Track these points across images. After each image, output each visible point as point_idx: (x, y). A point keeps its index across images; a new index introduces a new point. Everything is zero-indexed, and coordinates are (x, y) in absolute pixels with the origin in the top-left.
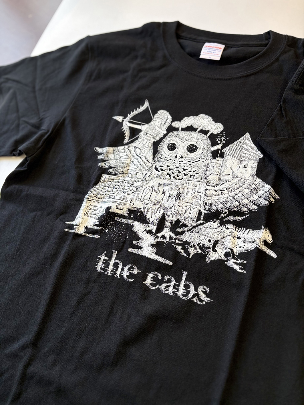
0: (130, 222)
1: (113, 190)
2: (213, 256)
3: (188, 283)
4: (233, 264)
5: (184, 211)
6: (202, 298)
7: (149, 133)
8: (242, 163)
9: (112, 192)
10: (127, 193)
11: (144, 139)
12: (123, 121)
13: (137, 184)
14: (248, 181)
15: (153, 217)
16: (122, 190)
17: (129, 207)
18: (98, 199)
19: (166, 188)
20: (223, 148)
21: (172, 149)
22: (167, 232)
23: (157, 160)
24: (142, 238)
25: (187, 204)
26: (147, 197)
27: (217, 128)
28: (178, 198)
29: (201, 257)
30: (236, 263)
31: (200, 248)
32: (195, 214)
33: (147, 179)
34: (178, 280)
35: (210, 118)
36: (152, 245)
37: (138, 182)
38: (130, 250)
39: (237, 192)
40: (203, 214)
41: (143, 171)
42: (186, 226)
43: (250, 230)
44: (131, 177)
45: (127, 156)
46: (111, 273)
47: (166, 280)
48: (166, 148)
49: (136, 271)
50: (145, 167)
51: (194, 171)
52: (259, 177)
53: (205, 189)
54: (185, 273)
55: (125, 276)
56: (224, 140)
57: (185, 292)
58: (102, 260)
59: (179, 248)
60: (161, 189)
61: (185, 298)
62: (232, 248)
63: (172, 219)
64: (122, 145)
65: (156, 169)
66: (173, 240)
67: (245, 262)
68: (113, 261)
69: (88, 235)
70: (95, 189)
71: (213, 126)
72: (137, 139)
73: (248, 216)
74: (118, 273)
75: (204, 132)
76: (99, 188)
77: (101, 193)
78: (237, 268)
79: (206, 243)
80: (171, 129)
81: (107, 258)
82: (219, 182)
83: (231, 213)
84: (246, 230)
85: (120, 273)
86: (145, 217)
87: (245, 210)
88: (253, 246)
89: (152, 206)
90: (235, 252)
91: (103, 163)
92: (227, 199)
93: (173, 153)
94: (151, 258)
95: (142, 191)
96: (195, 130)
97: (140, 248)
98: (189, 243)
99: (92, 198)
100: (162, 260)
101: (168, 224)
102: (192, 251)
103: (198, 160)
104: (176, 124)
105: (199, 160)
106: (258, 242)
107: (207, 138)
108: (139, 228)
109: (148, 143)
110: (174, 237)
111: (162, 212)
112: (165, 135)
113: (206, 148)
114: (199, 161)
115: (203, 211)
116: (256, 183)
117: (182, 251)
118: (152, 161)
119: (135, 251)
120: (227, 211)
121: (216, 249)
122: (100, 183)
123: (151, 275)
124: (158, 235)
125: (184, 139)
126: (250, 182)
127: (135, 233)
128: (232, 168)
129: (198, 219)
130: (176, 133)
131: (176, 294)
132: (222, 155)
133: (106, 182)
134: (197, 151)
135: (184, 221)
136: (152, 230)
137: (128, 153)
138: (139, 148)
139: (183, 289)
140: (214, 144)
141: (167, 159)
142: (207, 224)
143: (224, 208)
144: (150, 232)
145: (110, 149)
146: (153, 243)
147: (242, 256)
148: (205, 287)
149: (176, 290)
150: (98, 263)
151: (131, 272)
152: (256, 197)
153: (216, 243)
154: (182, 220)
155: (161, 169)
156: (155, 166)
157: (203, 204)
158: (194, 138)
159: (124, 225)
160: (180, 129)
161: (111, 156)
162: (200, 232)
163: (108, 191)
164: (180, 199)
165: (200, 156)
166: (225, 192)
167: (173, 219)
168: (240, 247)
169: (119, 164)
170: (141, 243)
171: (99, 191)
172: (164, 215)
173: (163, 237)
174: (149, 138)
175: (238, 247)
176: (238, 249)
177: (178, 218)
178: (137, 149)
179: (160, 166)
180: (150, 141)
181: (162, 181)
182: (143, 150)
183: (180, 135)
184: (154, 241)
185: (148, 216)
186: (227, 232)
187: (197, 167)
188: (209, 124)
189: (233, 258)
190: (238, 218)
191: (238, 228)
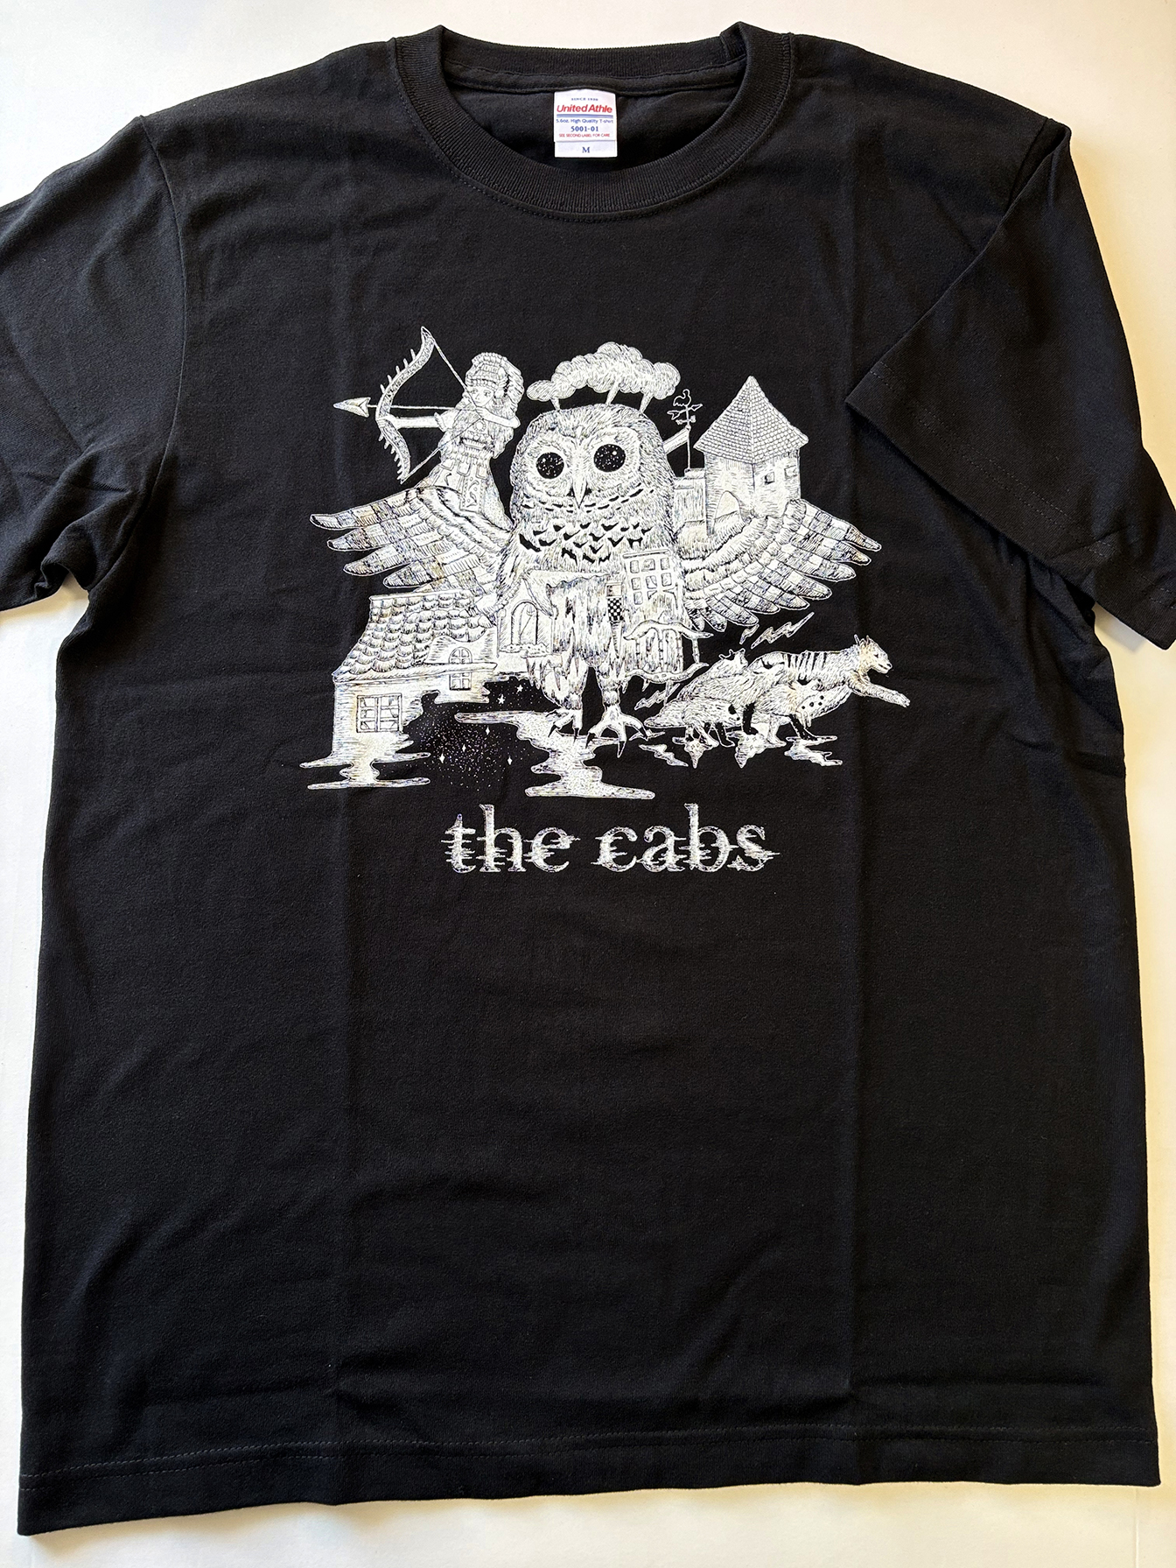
0: (501, 717)
1: (420, 636)
2: (750, 747)
3: (708, 829)
4: (807, 751)
5: (643, 649)
6: (753, 856)
7: (466, 434)
8: (757, 470)
9: (419, 646)
10: (465, 639)
11: (459, 456)
12: (372, 411)
13: (487, 602)
14: (787, 521)
15: (564, 686)
16: (445, 630)
17: (485, 676)
18: (381, 674)
19: (572, 593)
20: (694, 437)
21: (552, 471)
22: (615, 718)
23: (518, 516)
24: (552, 751)
25: (644, 628)
26: (529, 636)
27: (660, 380)
28: (615, 618)
29: (722, 756)
30: (812, 748)
31: (713, 735)
32: (674, 650)
33: (508, 581)
34: (682, 830)
35: (634, 353)
36: (588, 763)
37: (485, 596)
38: (530, 792)
39: (765, 557)
40: (695, 643)
41: (488, 558)
42: (661, 687)
43: (825, 654)
44: (457, 584)
45: (424, 523)
46: (496, 866)
47: (651, 839)
48: (533, 473)
49: (565, 842)
50: (491, 545)
51: (635, 527)
52: (813, 502)
53: (680, 570)
54: (694, 809)
55: (540, 863)
56: (691, 413)
57: (707, 855)
58: (458, 840)
59: (660, 749)
60: (559, 600)
61: (711, 869)
62: (793, 713)
63: (619, 679)
64: (397, 487)
65: (528, 545)
66: (639, 735)
67: (834, 738)
68: (491, 835)
69: (389, 784)
70: (362, 646)
71: (649, 377)
72: (437, 460)
73: (810, 616)
74: (517, 858)
75: (629, 399)
76: (374, 641)
77: (384, 654)
78: (818, 758)
79: (727, 719)
80: (529, 411)
81: (472, 831)
82: (711, 543)
83: (767, 621)
84: (816, 655)
85: (523, 858)
86: (540, 693)
87: (799, 602)
88: (842, 694)
89: (549, 657)
90: (802, 722)
91: (360, 562)
92: (746, 586)
93: (559, 485)
94: (595, 796)
95: (508, 620)
96: (602, 398)
97: (557, 778)
98: (681, 731)
99: (364, 676)
100: (624, 793)
101: (610, 696)
102: (695, 749)
103: (637, 489)
104: (539, 391)
105: (640, 488)
106: (854, 680)
107: (641, 418)
108: (532, 726)
109: (474, 468)
110: (637, 724)
111: (584, 667)
112: (519, 433)
113: (648, 446)
114: (640, 491)
115: (693, 636)
116: (808, 519)
117: (670, 755)
118: (506, 524)
119: (544, 791)
120: (754, 619)
121: (752, 725)
122: (372, 625)
123: (607, 840)
124: (592, 731)
125: (578, 432)
126: (792, 521)
127: (527, 743)
128: (735, 494)
129: (688, 661)
130: (547, 417)
131: (688, 866)
132: (698, 461)
133: (387, 619)
134: (626, 462)
135: (652, 677)
136: (572, 722)
137: (425, 512)
138: (453, 490)
139: (701, 849)
140: (667, 430)
141: (546, 506)
142: (714, 667)
143: (745, 614)
144: (568, 729)
145: (365, 511)
146: (586, 757)
147: (821, 725)
148: (752, 827)
149: (685, 856)
150: (450, 850)
151: (554, 847)
152: (816, 560)
153: (750, 710)
154: (645, 675)
155: (540, 541)
156: (521, 537)
157: (686, 616)
158: (607, 424)
159: (488, 731)
160: (556, 404)
161: (375, 532)
162: (702, 695)
163: (403, 643)
164: (622, 618)
165: (638, 475)
166: (735, 565)
167: (621, 677)
168: (812, 705)
169: (409, 554)
170: (554, 765)
171: (376, 650)
172: (592, 674)
173: (608, 733)
174: (475, 453)
175: (806, 704)
176: (809, 710)
177: (633, 673)
178: (448, 495)
179: (536, 533)
180: (480, 461)
181: (555, 578)
182: (468, 492)
183: (564, 423)
184: (587, 750)
185: (549, 687)
186: (770, 675)
187: (641, 513)
188: (637, 372)
189: (802, 737)
190: (789, 629)
191: (794, 655)
